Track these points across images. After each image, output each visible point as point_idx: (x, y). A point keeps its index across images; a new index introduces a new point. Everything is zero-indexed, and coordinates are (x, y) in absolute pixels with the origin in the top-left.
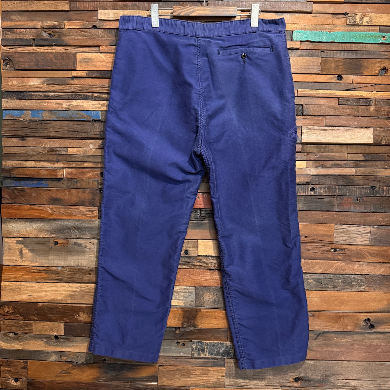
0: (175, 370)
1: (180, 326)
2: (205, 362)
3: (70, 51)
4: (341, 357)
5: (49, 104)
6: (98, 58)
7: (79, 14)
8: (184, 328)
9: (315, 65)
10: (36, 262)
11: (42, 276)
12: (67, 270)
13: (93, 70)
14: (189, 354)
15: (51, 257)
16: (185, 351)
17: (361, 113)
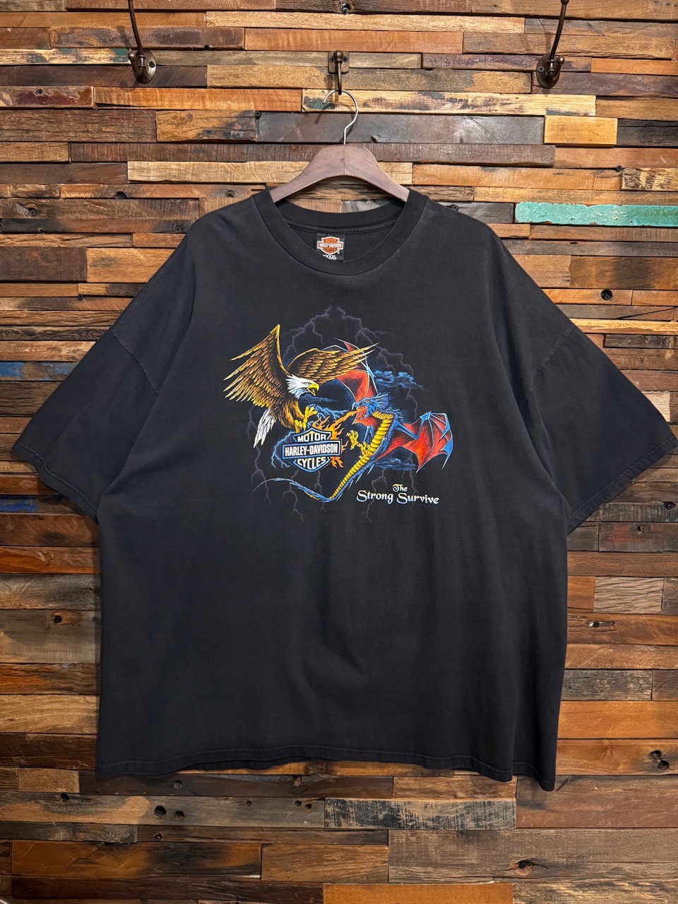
0: (293, 854)
1: (302, 773)
2: (349, 836)
3: (72, 244)
4: (606, 823)
5: (33, 350)
6: (130, 257)
7: (90, 168)
8: (309, 775)
9: (560, 270)
10: (20, 655)
11: (32, 683)
12: (81, 670)
13: (120, 281)
14: (320, 823)
15: (50, 646)
16: (311, 819)
17: (646, 364)
